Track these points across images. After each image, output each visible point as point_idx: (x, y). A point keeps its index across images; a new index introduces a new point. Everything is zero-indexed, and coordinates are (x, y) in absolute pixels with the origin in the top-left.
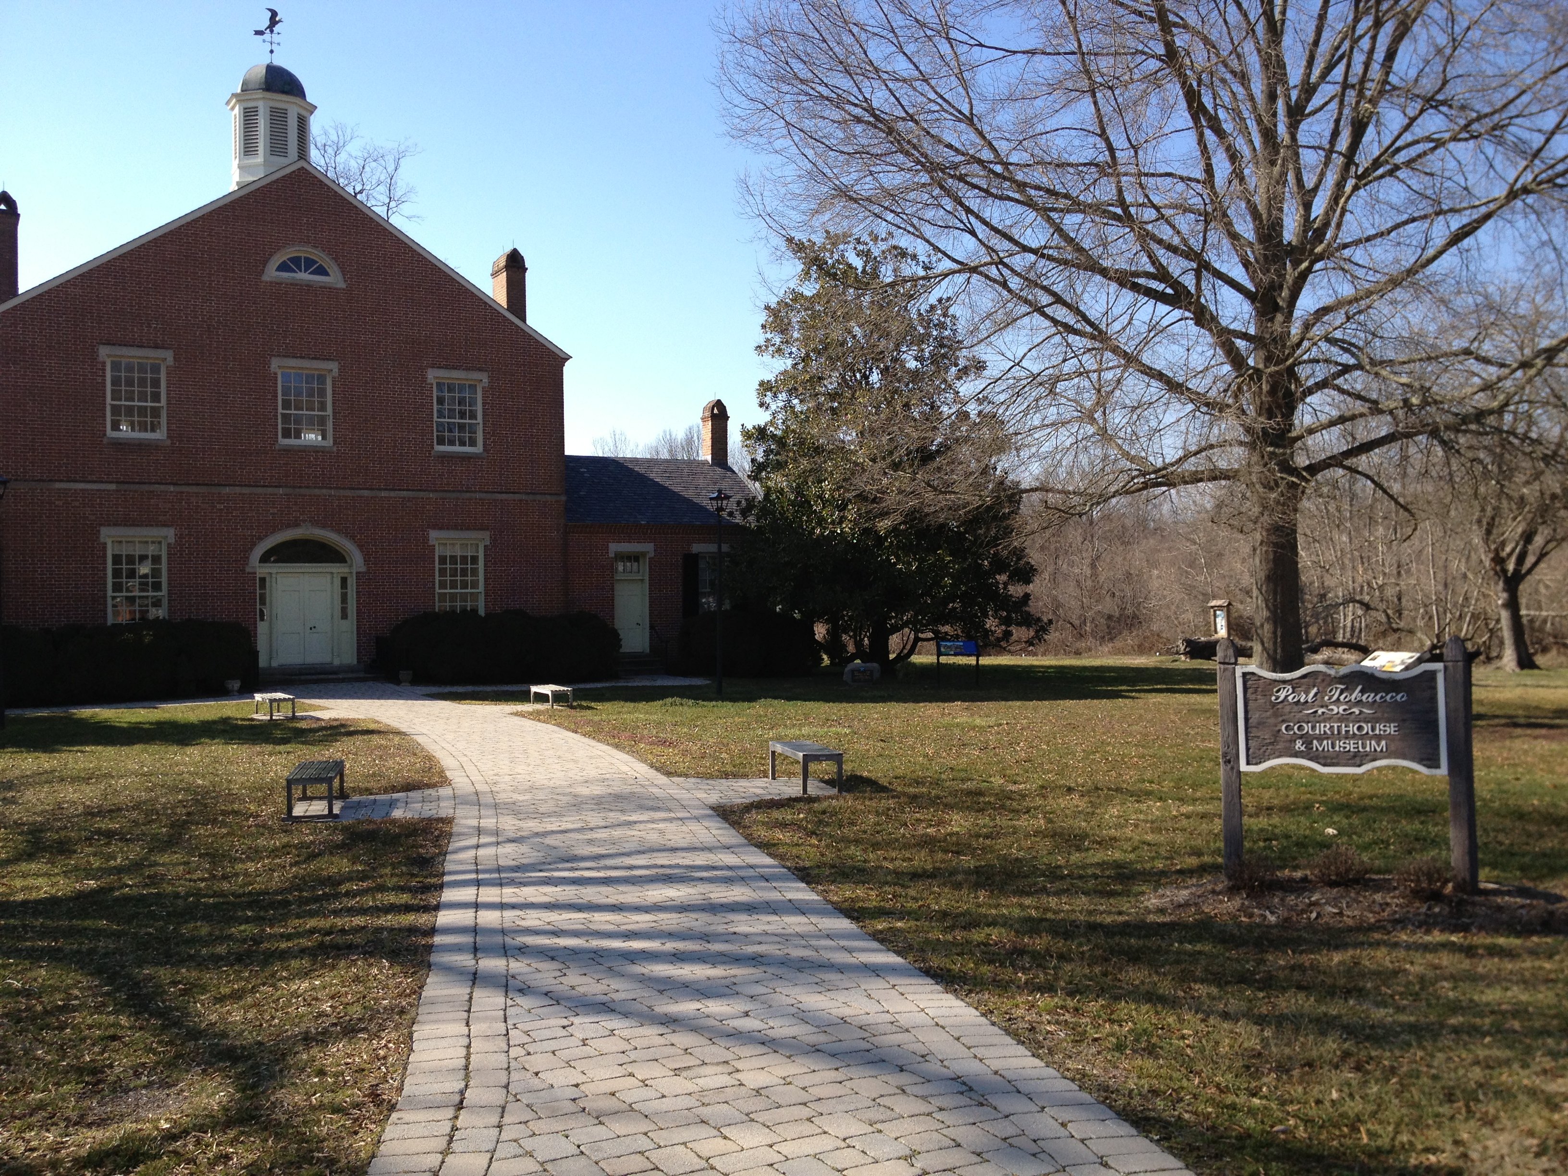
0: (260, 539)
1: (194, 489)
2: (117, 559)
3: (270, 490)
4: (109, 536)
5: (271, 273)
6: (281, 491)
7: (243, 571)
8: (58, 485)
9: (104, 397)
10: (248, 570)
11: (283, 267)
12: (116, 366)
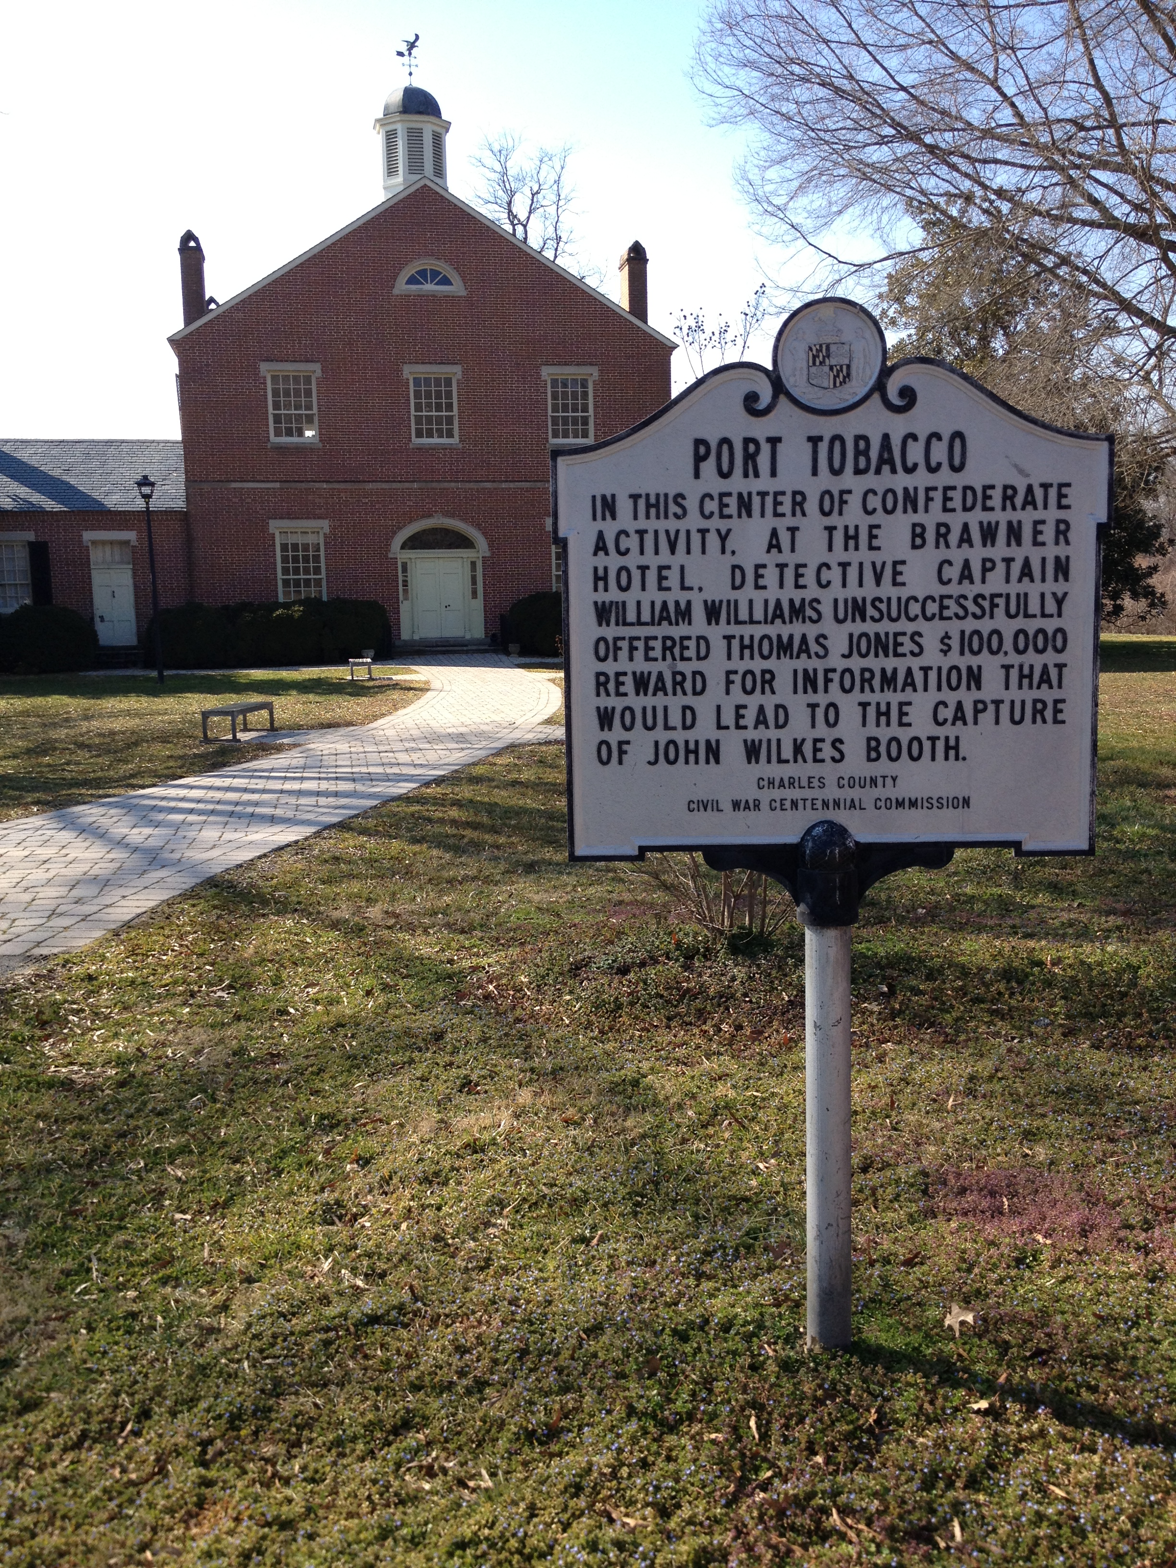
0: (400, 528)
1: (342, 486)
2: (284, 547)
3: (407, 485)
4: (275, 526)
5: (401, 287)
6: (415, 485)
7: (387, 557)
8: (234, 485)
9: (266, 407)
10: (390, 555)
11: (412, 281)
12: (275, 379)
